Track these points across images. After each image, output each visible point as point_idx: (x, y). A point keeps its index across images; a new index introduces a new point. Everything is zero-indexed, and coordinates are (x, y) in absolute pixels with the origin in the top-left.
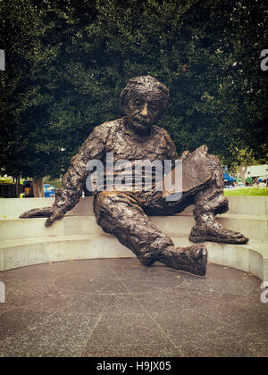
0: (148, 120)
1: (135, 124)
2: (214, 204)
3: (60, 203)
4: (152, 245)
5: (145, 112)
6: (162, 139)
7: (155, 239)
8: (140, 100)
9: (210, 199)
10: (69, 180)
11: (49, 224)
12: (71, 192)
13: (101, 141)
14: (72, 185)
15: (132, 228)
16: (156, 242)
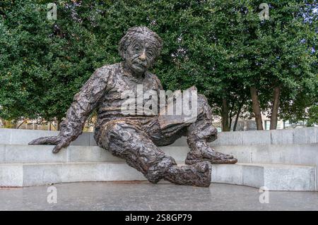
0: (145, 64)
1: (134, 66)
2: (207, 133)
3: (66, 133)
4: (160, 164)
5: (143, 56)
6: (155, 82)
7: (161, 159)
8: (138, 46)
9: (203, 129)
10: (73, 114)
11: (56, 151)
12: (76, 124)
13: (102, 81)
14: (76, 117)
15: (141, 150)
16: (163, 162)
